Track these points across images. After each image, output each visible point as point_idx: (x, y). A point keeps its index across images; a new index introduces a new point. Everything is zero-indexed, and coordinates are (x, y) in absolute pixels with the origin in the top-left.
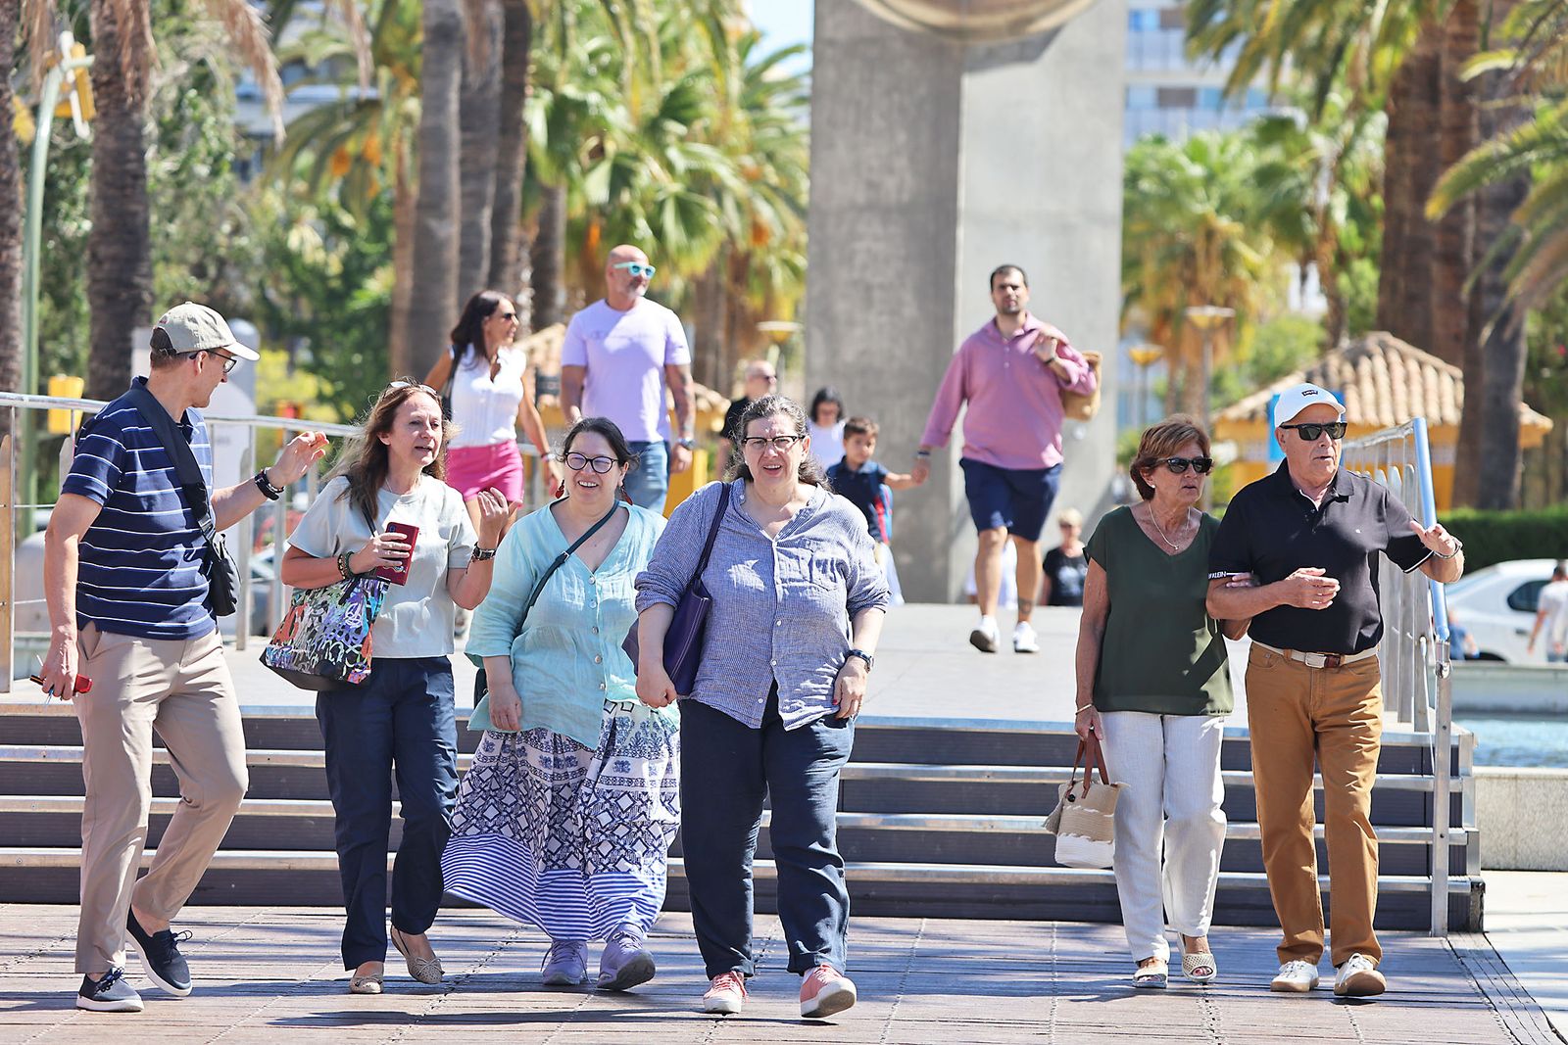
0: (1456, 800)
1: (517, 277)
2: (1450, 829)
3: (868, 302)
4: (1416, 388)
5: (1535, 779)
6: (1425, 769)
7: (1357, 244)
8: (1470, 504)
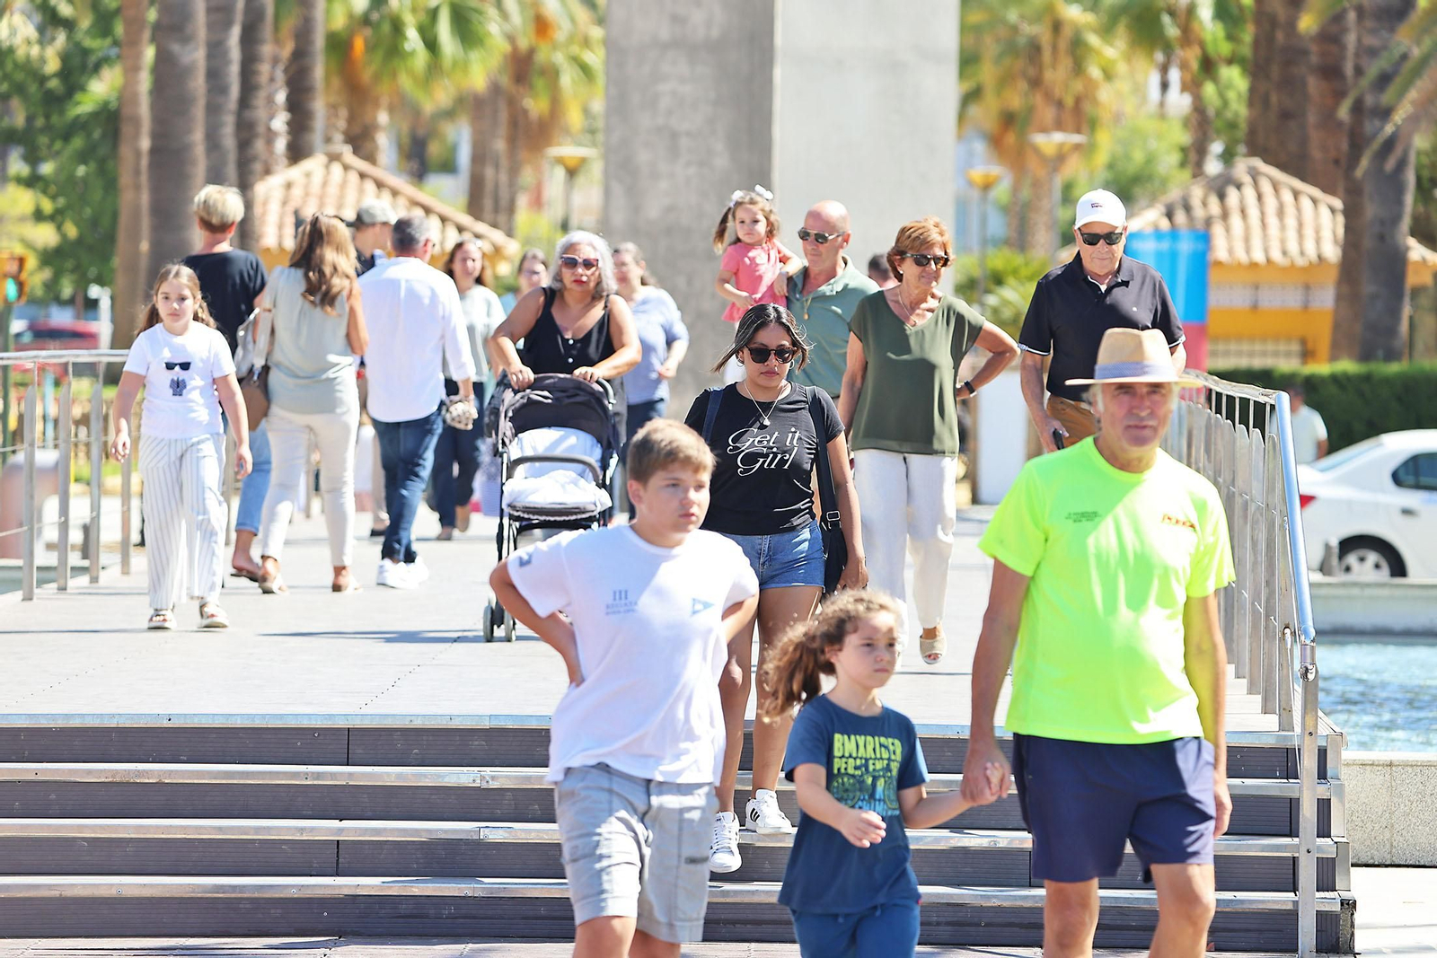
0: (1324, 807)
1: (270, 100)
2: (1318, 839)
3: (674, 152)
4: (1291, 221)
5: (1412, 766)
6: (1291, 772)
7: (1225, 48)
8: (1351, 356)
